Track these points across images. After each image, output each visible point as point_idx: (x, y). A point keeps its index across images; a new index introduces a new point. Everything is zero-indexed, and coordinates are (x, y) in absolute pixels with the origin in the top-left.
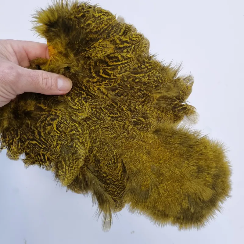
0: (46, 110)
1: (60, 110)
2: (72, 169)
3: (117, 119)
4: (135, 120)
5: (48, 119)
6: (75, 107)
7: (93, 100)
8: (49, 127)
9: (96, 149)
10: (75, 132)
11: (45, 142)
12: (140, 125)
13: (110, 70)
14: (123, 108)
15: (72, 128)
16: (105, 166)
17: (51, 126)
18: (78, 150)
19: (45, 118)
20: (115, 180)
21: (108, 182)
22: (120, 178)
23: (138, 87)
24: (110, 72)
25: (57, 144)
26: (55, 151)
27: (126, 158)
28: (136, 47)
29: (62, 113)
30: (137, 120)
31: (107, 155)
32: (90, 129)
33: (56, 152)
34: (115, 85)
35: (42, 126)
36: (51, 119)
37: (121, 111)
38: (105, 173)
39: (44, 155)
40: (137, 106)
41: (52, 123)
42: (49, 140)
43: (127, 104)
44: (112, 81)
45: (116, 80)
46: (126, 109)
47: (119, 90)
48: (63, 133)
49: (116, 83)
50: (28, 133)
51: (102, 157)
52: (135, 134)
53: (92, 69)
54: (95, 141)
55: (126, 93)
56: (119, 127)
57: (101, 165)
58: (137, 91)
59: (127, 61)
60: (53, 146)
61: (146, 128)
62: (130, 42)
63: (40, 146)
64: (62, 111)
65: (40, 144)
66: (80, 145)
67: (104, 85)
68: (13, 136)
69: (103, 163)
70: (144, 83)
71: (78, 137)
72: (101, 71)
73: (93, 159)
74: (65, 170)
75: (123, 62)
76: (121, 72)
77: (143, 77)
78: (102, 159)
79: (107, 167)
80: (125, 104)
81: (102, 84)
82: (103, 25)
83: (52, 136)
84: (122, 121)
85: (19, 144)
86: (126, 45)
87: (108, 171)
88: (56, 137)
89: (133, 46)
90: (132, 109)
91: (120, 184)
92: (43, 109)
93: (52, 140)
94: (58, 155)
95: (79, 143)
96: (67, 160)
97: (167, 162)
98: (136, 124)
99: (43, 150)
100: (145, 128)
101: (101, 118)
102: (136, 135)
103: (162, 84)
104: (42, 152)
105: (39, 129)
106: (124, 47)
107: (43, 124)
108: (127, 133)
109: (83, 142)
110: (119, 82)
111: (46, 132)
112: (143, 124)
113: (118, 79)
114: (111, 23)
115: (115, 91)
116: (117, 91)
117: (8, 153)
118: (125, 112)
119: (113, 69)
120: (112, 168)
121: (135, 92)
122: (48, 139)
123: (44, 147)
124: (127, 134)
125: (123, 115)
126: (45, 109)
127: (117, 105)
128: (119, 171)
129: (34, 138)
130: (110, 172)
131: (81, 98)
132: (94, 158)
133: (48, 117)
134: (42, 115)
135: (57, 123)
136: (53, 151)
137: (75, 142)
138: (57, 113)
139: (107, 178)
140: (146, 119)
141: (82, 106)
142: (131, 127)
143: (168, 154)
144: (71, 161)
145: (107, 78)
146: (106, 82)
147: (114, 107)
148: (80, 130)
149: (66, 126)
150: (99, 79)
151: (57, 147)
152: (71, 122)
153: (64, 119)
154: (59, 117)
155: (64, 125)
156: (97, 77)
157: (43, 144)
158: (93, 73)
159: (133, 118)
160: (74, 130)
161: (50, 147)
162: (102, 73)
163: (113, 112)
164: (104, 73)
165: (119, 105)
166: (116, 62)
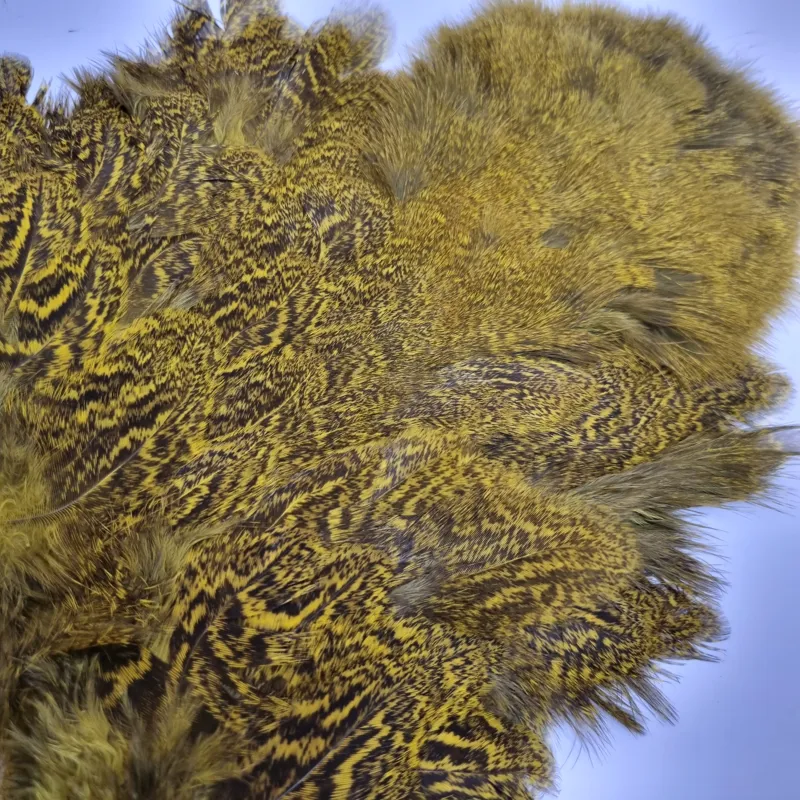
2: (532, 538)
3: (301, 319)
5: (219, 655)
6: (192, 502)
7: (189, 407)
8: (276, 656)
10: (334, 512)
11: (356, 702)
12: (353, 237)
13: (39, 269)
14: (253, 280)
17: (267, 640)
18: (430, 504)
19: (212, 676)
23: (172, 188)
24: (51, 270)
25: (385, 635)
26: (422, 662)
29: (213, 567)
30: (327, 241)
31: (473, 395)
33: (426, 654)
34: (124, 270)
35: (256, 700)
36: (224, 636)
37: (265, 292)
40: (261, 219)
41: (250, 633)
42: (348, 674)
44: (102, 278)
45: (102, 260)
46: (261, 266)
47: (155, 261)
48: (326, 582)
49: (116, 263)
51: (483, 417)
52: (391, 270)
55: (181, 240)
57: (521, 430)
58: (187, 194)
60: (386, 662)
61: (375, 220)
63: (373, 743)
65: (360, 742)
67: (106, 319)
71: (366, 495)
72: (27, 306)
74: (539, 580)
76: (71, 231)
78: (493, 420)
79: (533, 408)
80: (238, 262)
81: (96, 327)
83: (328, 654)
84: (317, 301)
87: (553, 412)
88: (338, 629)
90: (267, 240)
92: (147, 675)
97: (539, 186)
98: (344, 254)
100: (374, 226)
101: (281, 386)
102: (399, 268)
105: (270, 727)
107: (242, 688)
108: (382, 304)
109: (394, 471)
110: (115, 251)
111: (296, 680)
112: (354, 226)
113: (98, 251)
115: (157, 279)
116: (160, 273)
118: (278, 274)
119: (44, 255)
121: (187, 203)
122: (343, 679)
123: (384, 722)
124: (386, 303)
125: (287, 290)
127: (231, 297)
129: (314, 772)
133: (207, 650)
135: (262, 604)
136: (420, 669)
137: (386, 515)
138: (202, 593)
140: (333, 209)
142: (356, 281)
144: (488, 551)
145: (76, 295)
146: (94, 303)
147: (236, 313)
148: (328, 487)
149: (293, 557)
150: (68, 333)
151: (397, 636)
152: (278, 529)
153: (251, 561)
154: (228, 584)
155: (283, 567)
156: (51, 334)
157: (365, 722)
158: (21, 347)
159: (313, 252)
160: (326, 513)
161: (389, 682)
162: (41, 304)
163: (263, 326)
164: (42, 297)
165: (237, 292)
166: (13, 238)
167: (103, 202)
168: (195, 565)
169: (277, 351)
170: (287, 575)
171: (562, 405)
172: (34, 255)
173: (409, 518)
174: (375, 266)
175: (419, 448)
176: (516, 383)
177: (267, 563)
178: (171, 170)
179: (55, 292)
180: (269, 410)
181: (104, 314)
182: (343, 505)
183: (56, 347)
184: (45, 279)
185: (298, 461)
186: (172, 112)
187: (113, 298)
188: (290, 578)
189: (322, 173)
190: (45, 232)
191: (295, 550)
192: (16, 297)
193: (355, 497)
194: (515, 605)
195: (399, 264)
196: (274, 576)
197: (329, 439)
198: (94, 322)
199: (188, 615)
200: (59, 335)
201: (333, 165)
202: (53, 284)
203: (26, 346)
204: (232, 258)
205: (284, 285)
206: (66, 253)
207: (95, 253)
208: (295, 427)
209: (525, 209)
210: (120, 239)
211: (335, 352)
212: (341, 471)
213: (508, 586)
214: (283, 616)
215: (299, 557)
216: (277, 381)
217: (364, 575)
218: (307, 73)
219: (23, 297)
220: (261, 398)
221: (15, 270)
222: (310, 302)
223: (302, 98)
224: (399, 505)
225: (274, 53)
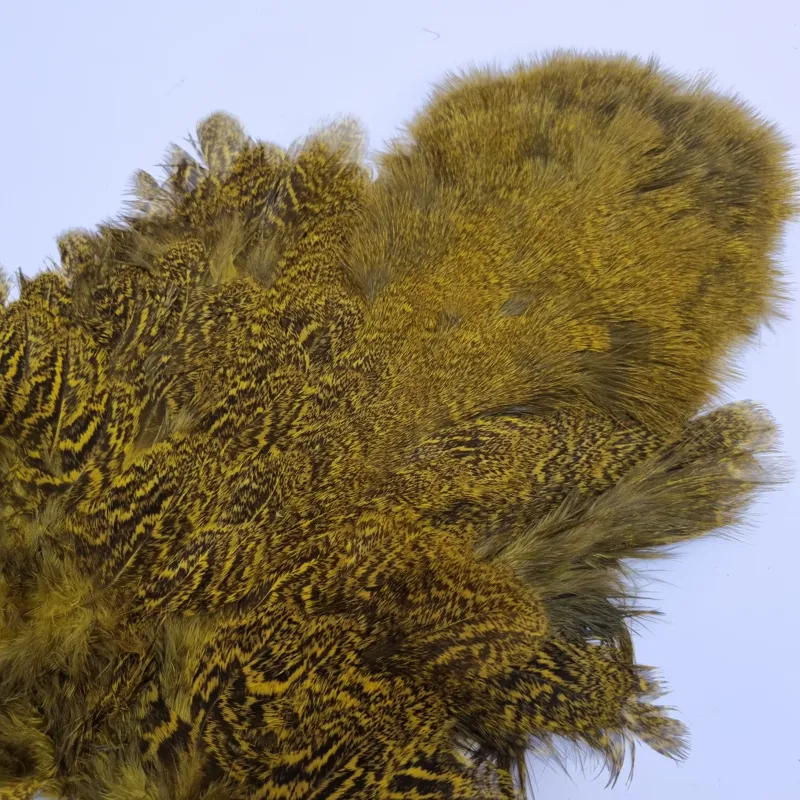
2: (470, 603)
3: (283, 422)
4: (307, 358)
5: (227, 719)
7: (186, 490)
10: (307, 589)
11: (333, 750)
12: (330, 338)
13: (70, 412)
14: (238, 392)
15: (291, 600)
16: (483, 481)
17: (264, 706)
18: (387, 576)
19: (222, 736)
20: (554, 447)
21: (558, 477)
22: (549, 427)
23: (182, 330)
24: (79, 412)
25: (355, 689)
26: (387, 710)
28: (38, 328)
30: (307, 352)
31: (433, 467)
32: (308, 535)
33: (390, 702)
35: (254, 755)
37: (253, 401)
41: (251, 700)
42: (327, 727)
44: (118, 410)
45: (117, 395)
46: (247, 380)
47: (168, 393)
48: (308, 651)
49: (128, 395)
51: (441, 488)
52: (360, 362)
53: (50, 481)
57: (476, 493)
58: (193, 333)
59: (60, 359)
60: (358, 714)
61: (346, 318)
62: (14, 346)
63: (349, 783)
65: (338, 783)
67: (124, 441)
71: (331, 574)
72: (66, 444)
73: (445, 530)
74: (477, 640)
75: (59, 369)
76: (91, 376)
77: (152, 311)
78: (450, 489)
79: (487, 472)
80: (229, 382)
81: (117, 449)
83: (309, 710)
84: (298, 405)
86: (14, 361)
87: (506, 472)
88: (317, 688)
90: (261, 364)
91: (575, 427)
93: (329, 710)
94: (407, 696)
96: (431, 639)
97: (498, 259)
98: (322, 357)
100: (346, 325)
101: (264, 484)
102: (367, 359)
104: (384, 783)
105: (264, 776)
106: (20, 365)
107: (244, 745)
108: (353, 393)
109: (357, 550)
111: (284, 734)
112: (328, 328)
113: (114, 388)
115: (168, 407)
116: (170, 402)
119: (73, 402)
120: (495, 453)
121: (194, 341)
122: (323, 732)
123: (358, 765)
124: (357, 391)
125: (272, 397)
127: (222, 411)
128: (514, 426)
130: (517, 463)
131: (162, 541)
132: (444, 526)
133: (218, 715)
135: (261, 677)
136: (387, 717)
137: (354, 589)
138: (217, 666)
140: (310, 318)
141: (197, 547)
142: (329, 379)
143: (463, 254)
144: (437, 615)
145: (100, 427)
146: (114, 431)
147: (229, 423)
148: (304, 568)
149: (283, 632)
150: (97, 459)
151: (365, 690)
153: (252, 639)
154: (236, 660)
155: (277, 641)
156: (85, 463)
157: (342, 766)
158: (65, 477)
159: (300, 366)
160: (300, 589)
161: (361, 731)
162: (75, 441)
163: (250, 430)
164: (75, 435)
165: (226, 405)
166: (50, 393)
168: (213, 643)
169: (265, 450)
170: (281, 648)
171: (515, 462)
172: (66, 403)
173: (372, 590)
174: (346, 361)
175: (374, 529)
176: (473, 449)
177: (264, 640)
178: (181, 314)
179: (84, 429)
180: (259, 508)
181: (122, 438)
182: (313, 583)
183: (90, 472)
184: (76, 421)
186: (176, 263)
187: (127, 424)
188: (283, 651)
190: (72, 383)
191: (285, 626)
192: (57, 439)
193: (323, 575)
194: (459, 661)
195: (367, 354)
196: (271, 650)
197: (312, 526)
198: (115, 445)
199: (205, 686)
200: (91, 462)
201: (309, 277)
202: (82, 423)
203: (69, 476)
205: (270, 392)
206: (90, 396)
207: (111, 390)
209: (485, 284)
210: (138, 379)
211: (317, 447)
212: (315, 553)
213: (454, 645)
214: (275, 683)
216: (260, 481)
217: (339, 641)
218: (288, 194)
219: (62, 438)
220: (251, 499)
221: (54, 418)
222: (291, 405)
223: (285, 220)
224: (363, 579)
225: (261, 180)
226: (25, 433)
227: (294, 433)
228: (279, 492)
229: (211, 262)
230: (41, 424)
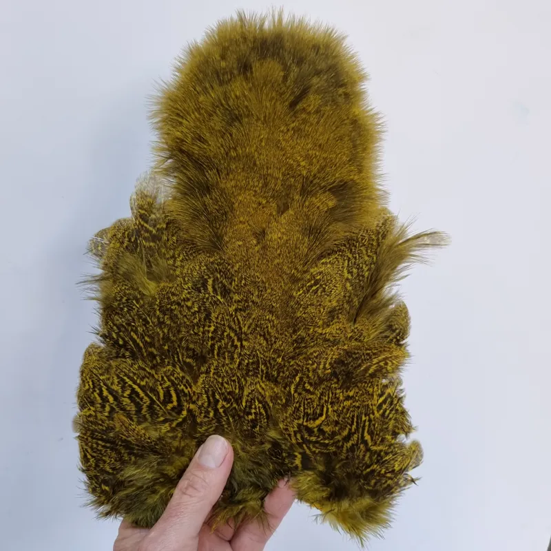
0: (301, 451)
1: (286, 430)
2: (371, 354)
3: (238, 330)
4: (219, 298)
8: (326, 429)
9: (311, 330)
10: (306, 385)
11: (355, 420)
12: (221, 282)
13: (157, 395)
14: (212, 333)
15: (304, 392)
16: (333, 296)
18: (333, 362)
19: (317, 445)
20: (344, 260)
21: (355, 271)
23: (158, 330)
24: (161, 392)
25: (348, 398)
26: (362, 395)
27: (296, 269)
28: (100, 371)
30: (217, 295)
31: (310, 305)
32: (284, 364)
33: (361, 392)
34: (179, 370)
35: (332, 441)
36: (310, 436)
37: (219, 333)
38: (344, 287)
39: (380, 407)
40: (192, 311)
41: (316, 430)
42: (348, 416)
43: (201, 329)
44: (176, 379)
45: (169, 374)
46: (210, 326)
47: (182, 359)
48: (323, 401)
49: (174, 370)
50: (358, 456)
51: (320, 311)
52: (243, 282)
54: (300, 341)
55: (181, 343)
56: (250, 318)
57: (334, 304)
58: (165, 327)
59: (125, 378)
60: (354, 404)
61: (221, 267)
62: (98, 387)
63: (367, 423)
64: (287, 425)
65: (364, 426)
66: (322, 363)
68: (378, 478)
69: (329, 304)
70: (145, 325)
71: (311, 374)
72: (170, 406)
75: (130, 383)
76: (148, 375)
77: (136, 332)
78: (324, 309)
79: (331, 291)
80: (203, 333)
82: (100, 448)
83: (339, 416)
84: (236, 318)
85: (386, 460)
86: (105, 393)
87: (338, 285)
88: (336, 408)
89: (101, 378)
90: (203, 316)
92: (302, 458)
93: (345, 410)
95: (321, 366)
96: (362, 368)
98: (226, 292)
99: (372, 416)
100: (223, 270)
102: (245, 279)
103: (127, 292)
104: (376, 412)
105: (341, 444)
107: (327, 442)
110: (170, 367)
111: (337, 428)
113: (165, 373)
114: (89, 439)
115: (189, 363)
116: (188, 360)
117: (414, 466)
118: (217, 323)
119: (153, 390)
120: (328, 281)
121: (169, 330)
122: (348, 418)
123: (365, 417)
124: (252, 294)
125: (224, 325)
126: (300, 453)
127: (213, 345)
128: (326, 263)
132: (331, 323)
133: (310, 442)
134: (314, 452)
135: (312, 422)
138: (294, 431)
139: (350, 277)
141: (251, 402)
142: (236, 297)
145: (176, 390)
146: (183, 387)
147: (220, 348)
148: (297, 379)
149: (307, 404)
150: (187, 401)
152: (296, 401)
153: (298, 414)
154: (298, 424)
155: (307, 408)
156: (184, 406)
159: (218, 303)
160: (304, 387)
161: (358, 407)
162: (172, 402)
164: (169, 401)
165: (212, 342)
166: (139, 395)
167: (147, 355)
168: (285, 427)
169: (242, 346)
170: (310, 409)
171: (338, 279)
172: (150, 392)
173: (330, 368)
174: (237, 286)
176: (318, 286)
177: (302, 411)
178: (151, 324)
179: (171, 396)
180: (259, 367)
181: (188, 387)
182: (307, 382)
183: (189, 407)
184: (164, 396)
185: (281, 374)
186: (124, 300)
187: (185, 381)
188: (312, 410)
189: (188, 269)
190: (143, 383)
191: (306, 402)
192: (163, 408)
193: (308, 377)
196: (308, 413)
197: (283, 359)
198: (189, 391)
200: (185, 404)
201: (187, 260)
202: (167, 394)
203: (182, 414)
204: (200, 333)
205: (221, 324)
208: (270, 364)
210: (166, 363)
212: (297, 372)
214: (320, 418)
215: (309, 403)
216: (251, 358)
219: (165, 406)
221: (153, 402)
223: (153, 241)
224: (325, 368)
225: (127, 233)
226: (148, 416)
227: (245, 329)
228: (262, 356)
229: (141, 289)
230: (150, 407)
